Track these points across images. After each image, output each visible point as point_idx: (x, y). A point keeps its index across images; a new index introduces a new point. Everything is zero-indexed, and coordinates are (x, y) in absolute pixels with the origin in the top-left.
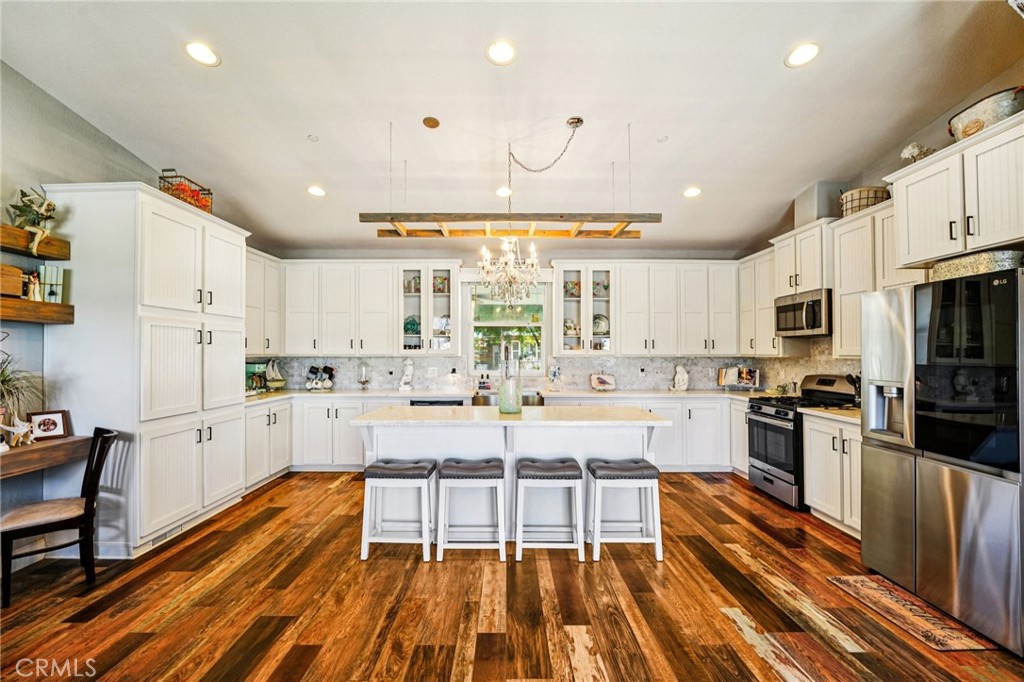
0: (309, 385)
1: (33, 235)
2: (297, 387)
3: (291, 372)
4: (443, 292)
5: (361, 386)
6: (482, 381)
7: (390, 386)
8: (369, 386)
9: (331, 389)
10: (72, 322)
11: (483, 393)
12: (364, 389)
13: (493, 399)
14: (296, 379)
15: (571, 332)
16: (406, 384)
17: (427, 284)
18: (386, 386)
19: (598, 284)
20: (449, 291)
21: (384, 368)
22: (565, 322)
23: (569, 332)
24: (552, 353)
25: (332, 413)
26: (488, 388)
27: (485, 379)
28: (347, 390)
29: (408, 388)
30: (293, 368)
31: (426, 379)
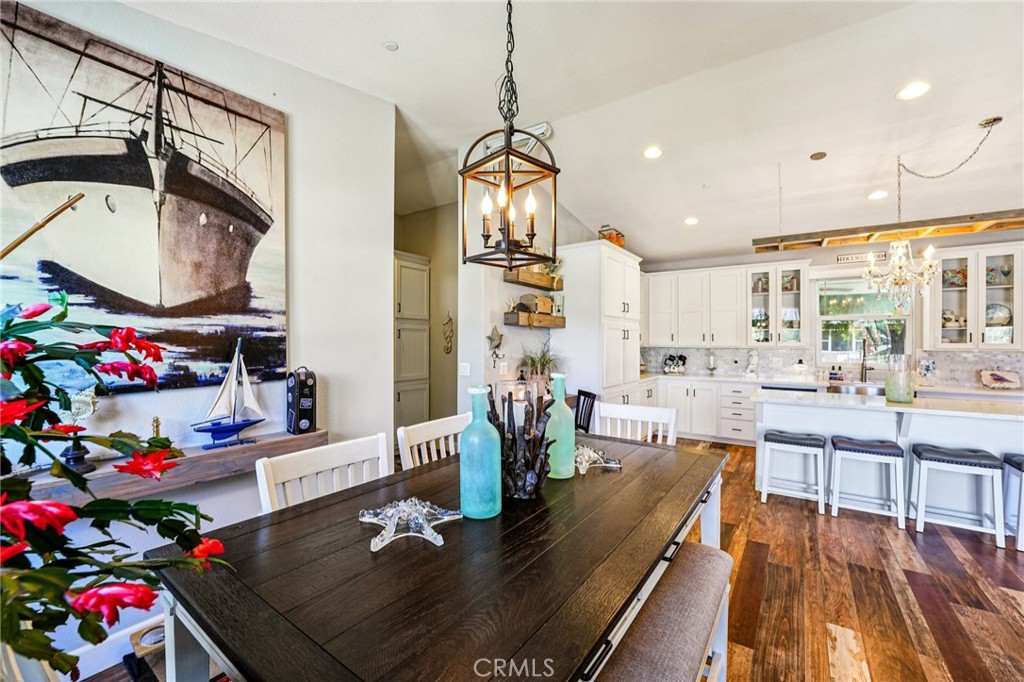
0: (667, 369)
1: (553, 278)
2: (654, 370)
3: (649, 359)
4: (791, 289)
5: (709, 372)
6: (834, 372)
7: (735, 373)
8: (715, 372)
9: (683, 374)
10: (564, 327)
11: (835, 383)
12: (712, 374)
13: (843, 389)
14: (653, 364)
15: (952, 325)
16: (752, 371)
17: (776, 284)
18: (730, 373)
19: (992, 270)
20: (798, 288)
21: (730, 357)
22: (944, 314)
23: (948, 324)
24: (922, 347)
25: (691, 393)
26: (840, 379)
27: (836, 371)
28: (695, 375)
29: (753, 375)
30: (650, 355)
31: (771, 369)
